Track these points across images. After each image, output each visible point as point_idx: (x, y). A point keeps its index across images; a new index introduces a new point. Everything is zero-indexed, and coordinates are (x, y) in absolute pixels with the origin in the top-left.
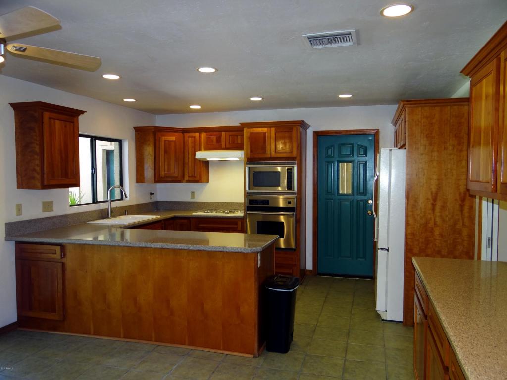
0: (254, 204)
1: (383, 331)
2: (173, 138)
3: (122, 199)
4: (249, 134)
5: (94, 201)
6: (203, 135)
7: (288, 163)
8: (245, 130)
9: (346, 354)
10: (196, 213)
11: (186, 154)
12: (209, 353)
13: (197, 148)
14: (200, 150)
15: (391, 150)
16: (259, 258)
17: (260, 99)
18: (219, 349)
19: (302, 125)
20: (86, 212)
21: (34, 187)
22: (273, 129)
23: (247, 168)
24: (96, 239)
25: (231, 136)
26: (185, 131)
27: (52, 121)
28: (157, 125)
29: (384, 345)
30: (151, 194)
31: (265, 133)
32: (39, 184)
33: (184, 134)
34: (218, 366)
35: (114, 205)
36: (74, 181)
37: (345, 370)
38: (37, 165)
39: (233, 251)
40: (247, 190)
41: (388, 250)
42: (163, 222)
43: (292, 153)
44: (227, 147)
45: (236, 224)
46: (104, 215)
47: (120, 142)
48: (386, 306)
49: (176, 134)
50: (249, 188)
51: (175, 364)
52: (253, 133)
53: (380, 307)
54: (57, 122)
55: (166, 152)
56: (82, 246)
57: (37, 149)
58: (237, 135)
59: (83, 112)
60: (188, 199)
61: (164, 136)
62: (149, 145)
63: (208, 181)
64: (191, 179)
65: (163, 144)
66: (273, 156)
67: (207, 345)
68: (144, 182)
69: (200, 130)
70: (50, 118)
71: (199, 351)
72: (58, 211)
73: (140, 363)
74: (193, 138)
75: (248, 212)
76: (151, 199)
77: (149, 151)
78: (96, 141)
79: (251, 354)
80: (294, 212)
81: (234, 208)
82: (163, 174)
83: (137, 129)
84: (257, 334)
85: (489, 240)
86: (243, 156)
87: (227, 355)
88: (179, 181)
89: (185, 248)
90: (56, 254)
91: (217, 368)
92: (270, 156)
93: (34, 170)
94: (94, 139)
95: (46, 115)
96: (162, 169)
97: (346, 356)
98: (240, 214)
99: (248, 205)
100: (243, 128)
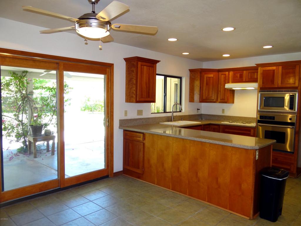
0: (263, 119)
2: (212, 75)
3: (180, 111)
4: (262, 72)
5: (165, 111)
6: (231, 73)
7: (291, 91)
8: (259, 69)
10: (224, 122)
11: (220, 85)
12: (219, 210)
13: (227, 81)
14: (228, 82)
16: (257, 153)
17: (271, 47)
18: (227, 208)
20: (159, 117)
21: (132, 102)
22: (280, 68)
23: (259, 94)
24: (165, 132)
25: (250, 73)
26: (219, 71)
27: (143, 66)
28: (204, 68)
30: (198, 109)
31: (274, 71)
32: (134, 100)
33: (219, 73)
35: (175, 114)
36: (152, 100)
38: (134, 90)
39: (237, 147)
40: (259, 109)
42: (202, 126)
43: (295, 84)
44: (247, 80)
45: (250, 131)
46: (169, 119)
47: (180, 78)
49: (214, 73)
51: (196, 211)
52: (265, 70)
54: (145, 67)
55: (207, 84)
56: (153, 135)
57: (135, 82)
58: (254, 73)
59: (158, 61)
60: (220, 114)
61: (206, 74)
62: (197, 80)
63: (233, 102)
64: (221, 101)
65: (206, 79)
66: (279, 86)
67: (219, 204)
68: (194, 102)
69: (229, 70)
70: (141, 65)
71: (214, 207)
72: (145, 116)
73: (177, 206)
74: (224, 75)
75: (258, 124)
76: (198, 112)
77: (197, 83)
78: (167, 78)
79: (248, 217)
80: (294, 126)
81: (251, 121)
82: (204, 98)
83: (191, 71)
84: (252, 204)
86: (257, 87)
87: (231, 213)
88: (215, 102)
89: (207, 142)
90: (140, 138)
91: (222, 220)
92: (277, 86)
93: (133, 93)
94: (166, 76)
95: (140, 63)
96: (204, 94)
98: (253, 125)
99: (259, 119)
100: (258, 68)
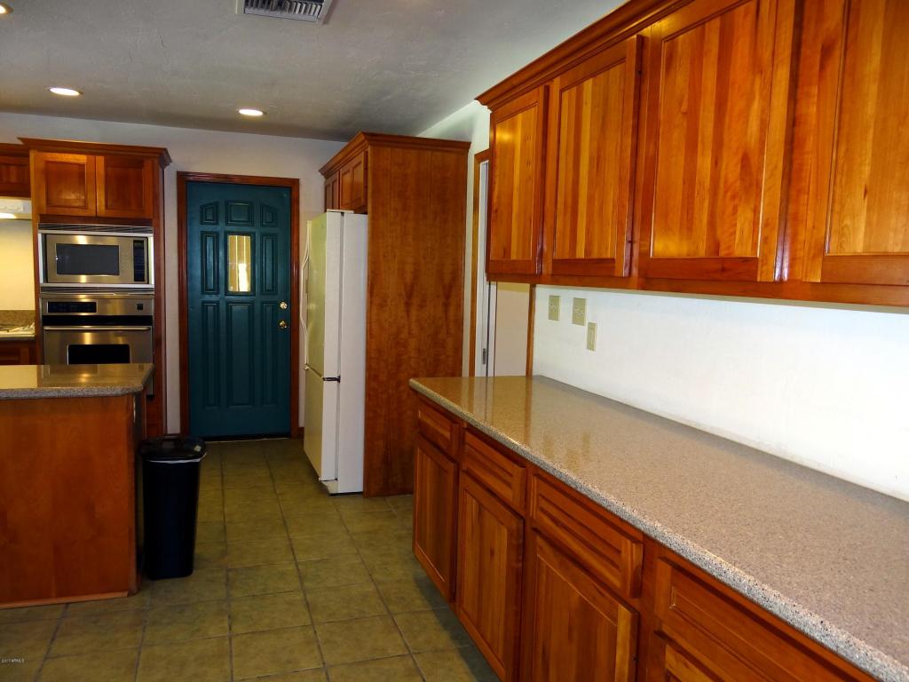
0: (60, 310)
1: (337, 510)
4: (42, 165)
7: (135, 230)
8: (32, 154)
9: (293, 554)
15: (342, 213)
16: (134, 404)
17: (74, 93)
18: (49, 597)
19: (160, 156)
22: (100, 160)
23: (39, 235)
29: (348, 531)
31: (81, 166)
34: (57, 628)
37: (301, 578)
40: (41, 281)
41: (338, 380)
43: (141, 209)
45: (17, 352)
48: (337, 470)
50: (46, 280)
52: (52, 162)
53: (325, 474)
58: (8, 165)
66: (100, 214)
75: (47, 328)
79: (122, 590)
80: (151, 324)
85: (484, 352)
86: (30, 211)
87: (67, 604)
91: (56, 630)
92: (94, 214)
97: (295, 557)
98: (26, 332)
99: (47, 313)
100: (28, 151)
